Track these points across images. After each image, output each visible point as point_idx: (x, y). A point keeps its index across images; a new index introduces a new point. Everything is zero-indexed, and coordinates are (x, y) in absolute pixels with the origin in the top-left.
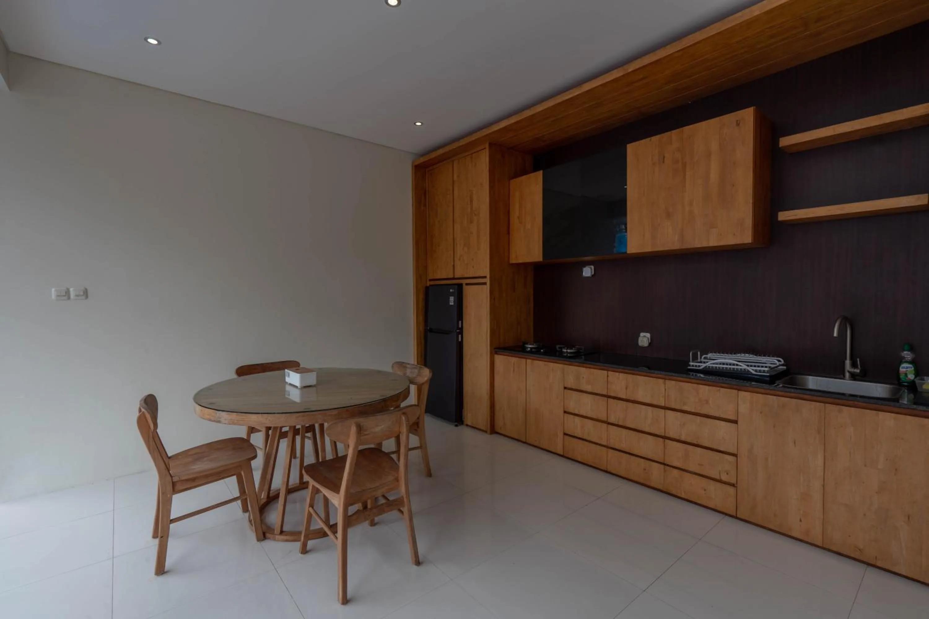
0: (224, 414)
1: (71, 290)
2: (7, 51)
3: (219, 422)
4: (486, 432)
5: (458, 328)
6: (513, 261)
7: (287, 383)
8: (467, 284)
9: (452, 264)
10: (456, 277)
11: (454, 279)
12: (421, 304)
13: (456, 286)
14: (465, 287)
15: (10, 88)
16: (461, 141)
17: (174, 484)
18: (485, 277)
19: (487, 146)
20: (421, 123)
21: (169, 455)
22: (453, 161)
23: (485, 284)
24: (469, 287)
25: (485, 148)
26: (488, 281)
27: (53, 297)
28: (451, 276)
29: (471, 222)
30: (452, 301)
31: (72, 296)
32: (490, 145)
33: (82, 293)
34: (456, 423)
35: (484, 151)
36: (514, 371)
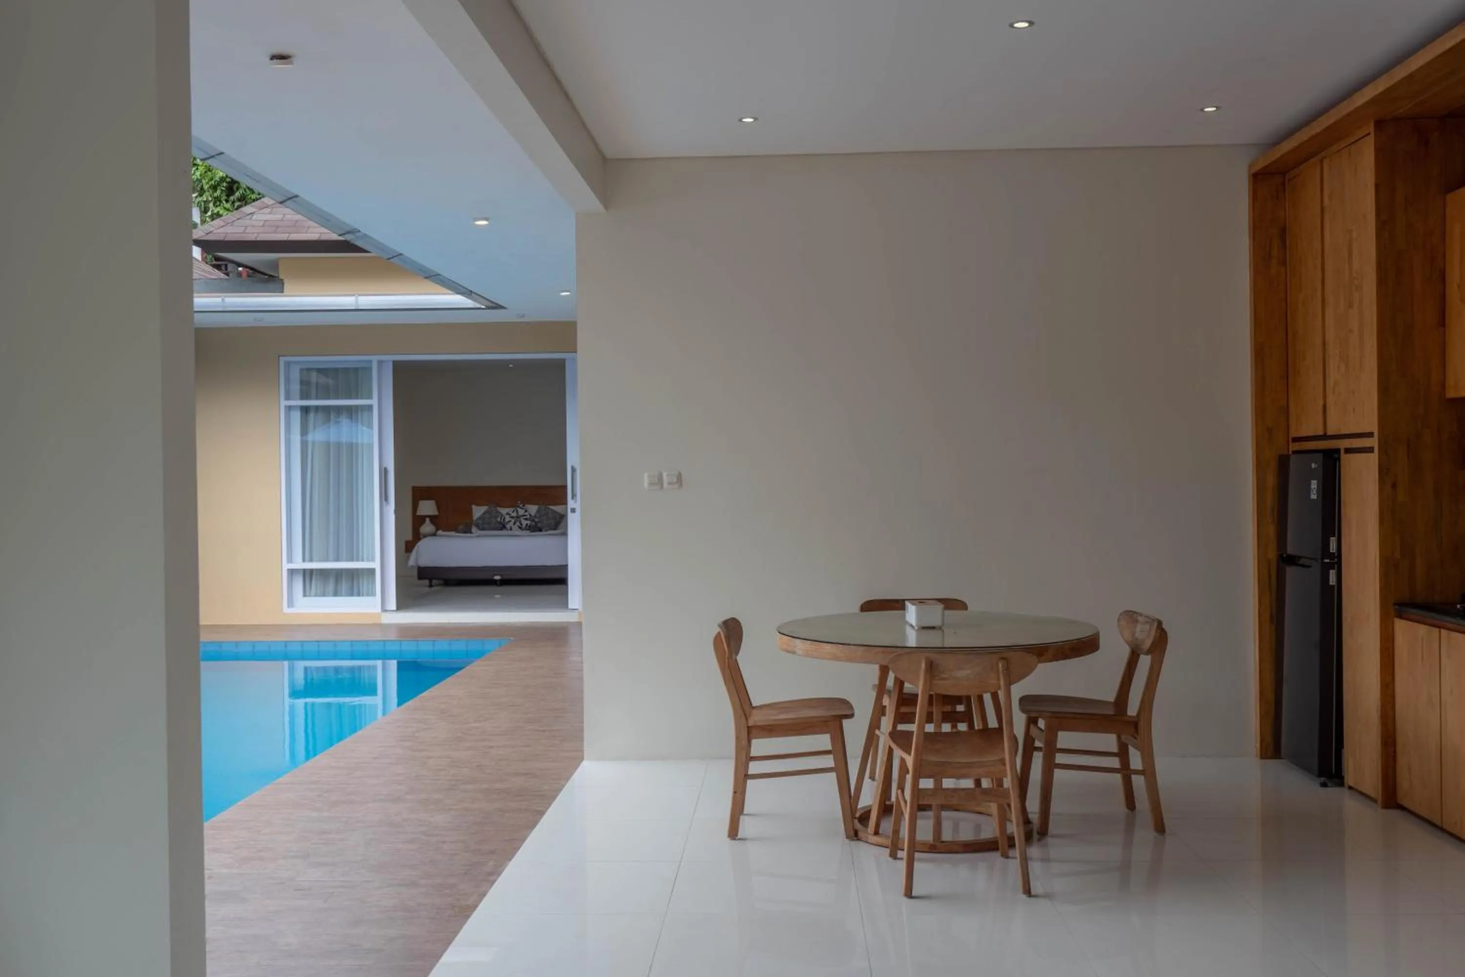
0: (798, 641)
1: (665, 475)
2: (605, 159)
3: (794, 653)
4: (1374, 800)
5: (1331, 556)
6: (1451, 394)
7: (907, 623)
8: (1348, 451)
9: (1321, 403)
10: (1329, 433)
11: (1325, 437)
12: (1270, 499)
13: (1321, 456)
14: (1344, 456)
15: (606, 208)
16: (1314, 124)
17: (749, 728)
18: (1370, 435)
19: (1371, 128)
20: (1214, 107)
21: (754, 704)
22: (1322, 161)
23: (1370, 450)
24: (1352, 456)
25: (1369, 134)
26: (1373, 442)
27: (646, 485)
28: (1321, 433)
29: (1350, 306)
30: (1315, 490)
31: (665, 485)
32: (1379, 124)
33: (675, 480)
34: (1323, 779)
35: (1369, 137)
36: (1422, 657)
